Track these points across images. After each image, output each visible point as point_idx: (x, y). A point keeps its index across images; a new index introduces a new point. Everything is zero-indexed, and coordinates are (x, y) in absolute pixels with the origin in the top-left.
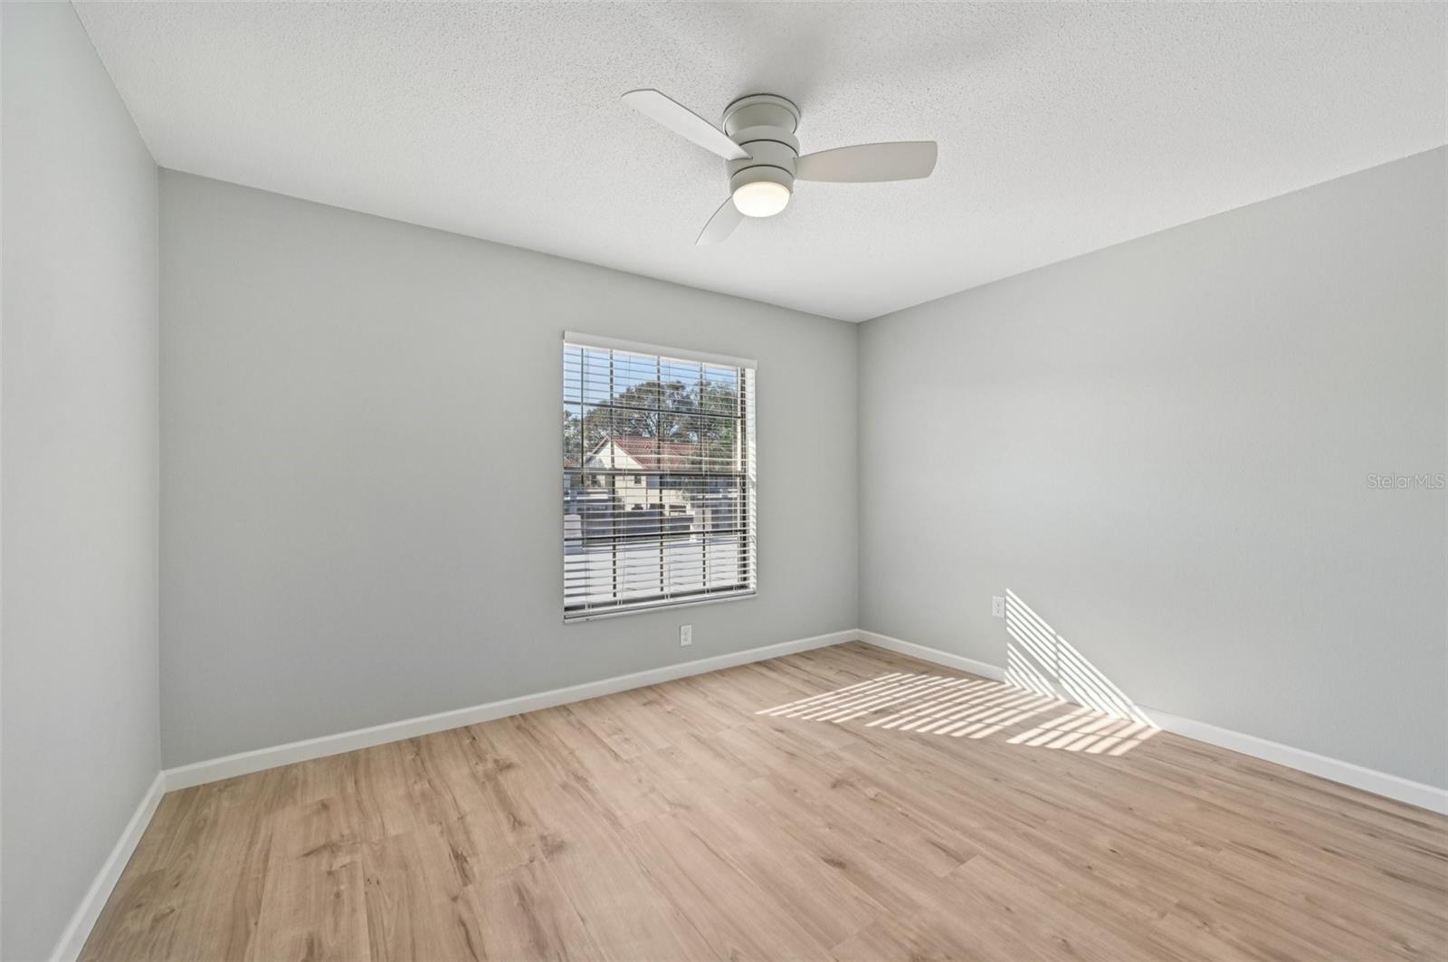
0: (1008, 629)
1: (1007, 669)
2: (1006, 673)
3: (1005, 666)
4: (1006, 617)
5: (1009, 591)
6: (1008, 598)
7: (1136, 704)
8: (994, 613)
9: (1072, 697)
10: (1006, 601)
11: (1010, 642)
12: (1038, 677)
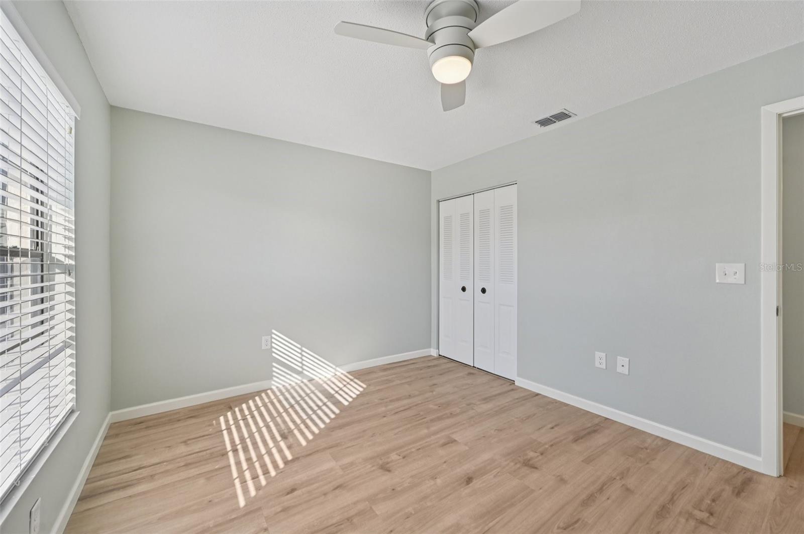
0: (274, 355)
1: (272, 379)
2: (273, 383)
3: (270, 377)
4: (272, 347)
5: (274, 331)
6: (273, 336)
7: (337, 366)
8: (264, 347)
9: (309, 377)
10: (272, 338)
11: (275, 362)
12: (290, 375)
